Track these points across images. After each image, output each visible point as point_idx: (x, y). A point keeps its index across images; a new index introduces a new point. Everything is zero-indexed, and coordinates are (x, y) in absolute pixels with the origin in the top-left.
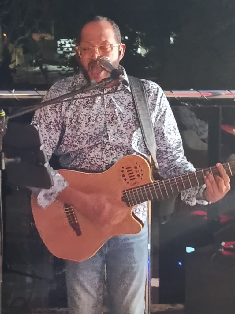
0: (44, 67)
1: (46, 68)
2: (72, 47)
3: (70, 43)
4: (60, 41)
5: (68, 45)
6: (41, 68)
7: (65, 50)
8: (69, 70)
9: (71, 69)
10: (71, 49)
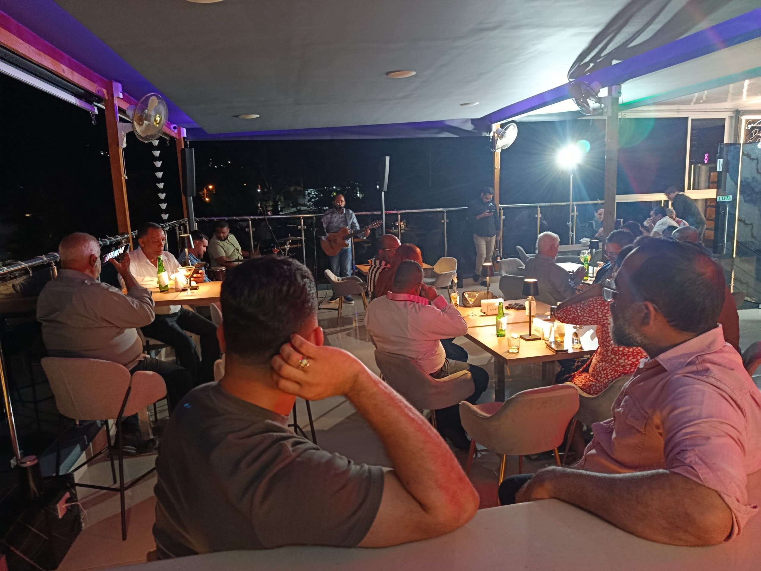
0: (298, 208)
1: (300, 209)
2: (315, 194)
3: (314, 192)
4: (307, 191)
5: (313, 193)
6: (297, 209)
7: (311, 196)
8: (314, 209)
9: (316, 208)
10: (315, 196)
